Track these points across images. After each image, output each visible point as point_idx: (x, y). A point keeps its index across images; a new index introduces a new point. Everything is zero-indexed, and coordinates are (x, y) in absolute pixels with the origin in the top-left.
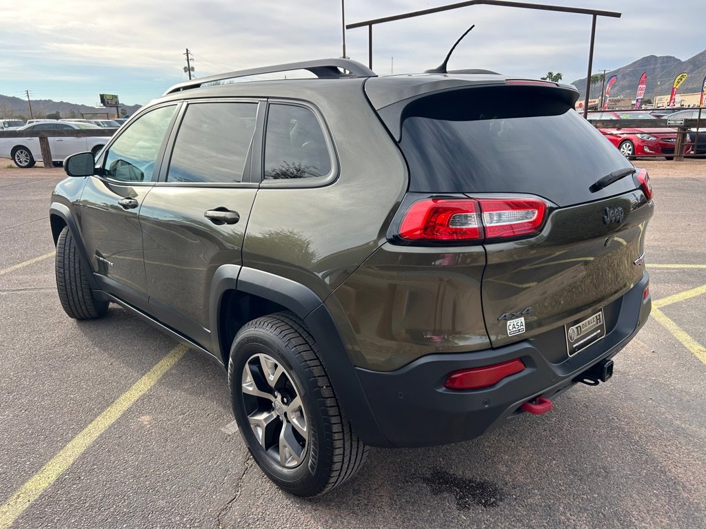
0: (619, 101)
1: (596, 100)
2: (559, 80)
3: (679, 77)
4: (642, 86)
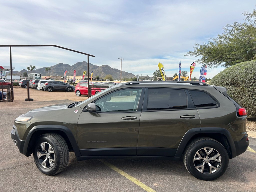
0: (57, 77)
1: (50, 76)
2: (35, 68)
3: (84, 72)
4: (75, 74)
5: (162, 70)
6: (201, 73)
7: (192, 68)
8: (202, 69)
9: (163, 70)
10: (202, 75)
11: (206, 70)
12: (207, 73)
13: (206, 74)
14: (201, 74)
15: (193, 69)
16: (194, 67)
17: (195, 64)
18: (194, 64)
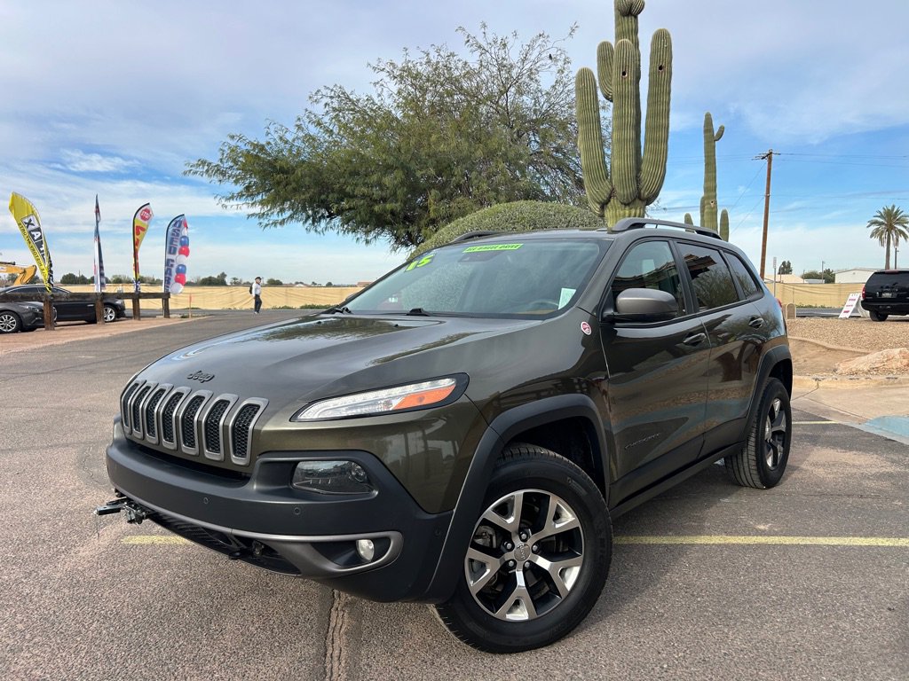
5: (31, 227)
6: (170, 248)
7: (139, 228)
8: (170, 230)
9: (37, 226)
10: (174, 253)
11: (184, 237)
12: (190, 247)
13: (186, 252)
14: (170, 253)
15: (143, 229)
16: (146, 222)
17: (148, 211)
18: (145, 210)
